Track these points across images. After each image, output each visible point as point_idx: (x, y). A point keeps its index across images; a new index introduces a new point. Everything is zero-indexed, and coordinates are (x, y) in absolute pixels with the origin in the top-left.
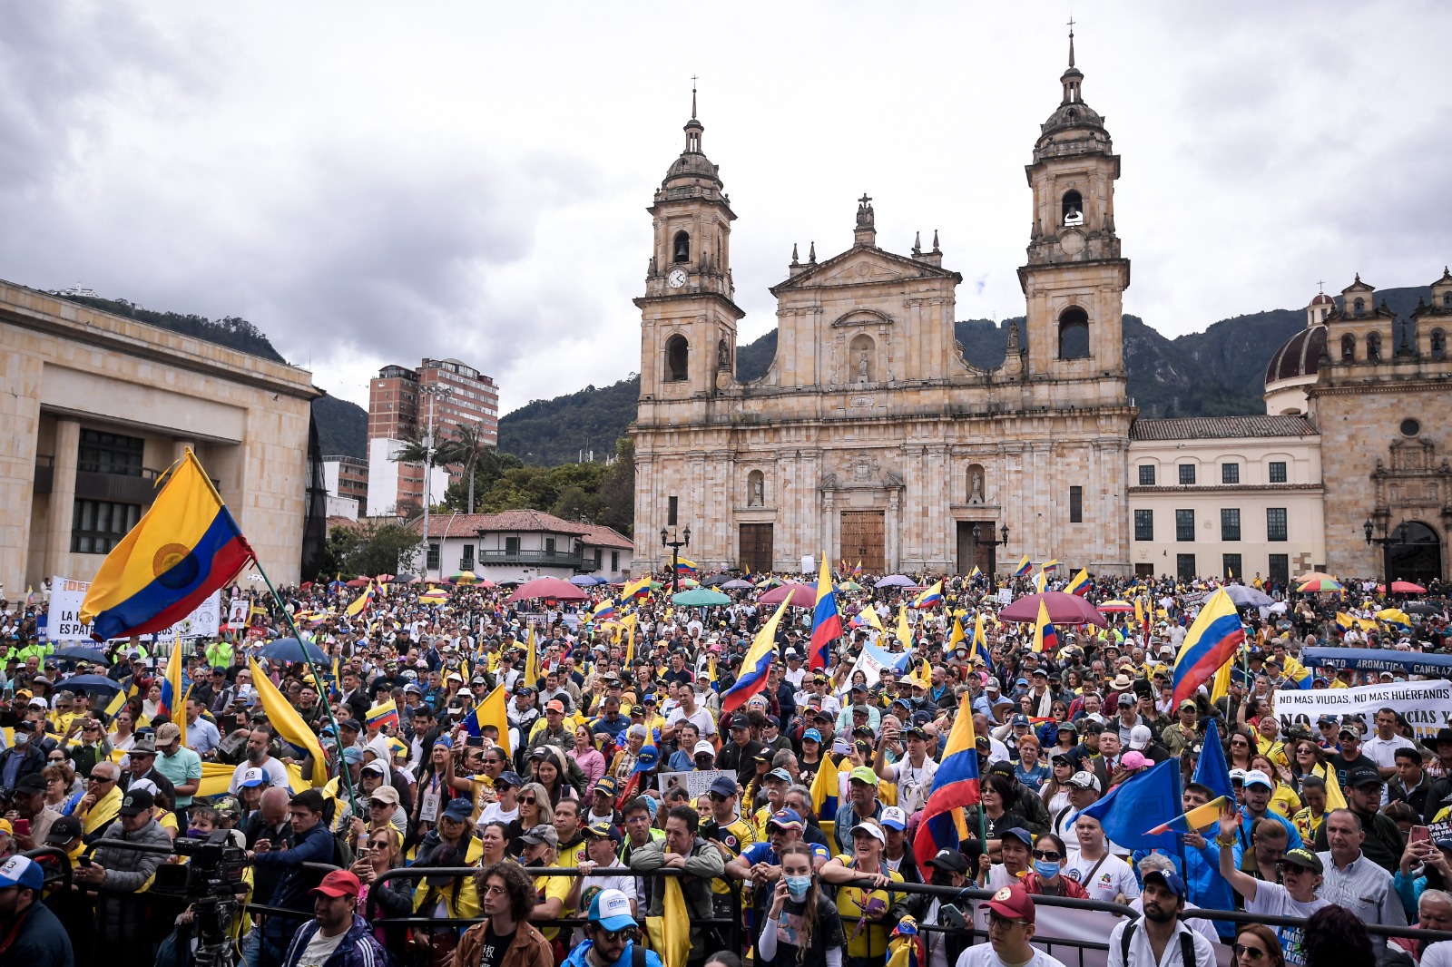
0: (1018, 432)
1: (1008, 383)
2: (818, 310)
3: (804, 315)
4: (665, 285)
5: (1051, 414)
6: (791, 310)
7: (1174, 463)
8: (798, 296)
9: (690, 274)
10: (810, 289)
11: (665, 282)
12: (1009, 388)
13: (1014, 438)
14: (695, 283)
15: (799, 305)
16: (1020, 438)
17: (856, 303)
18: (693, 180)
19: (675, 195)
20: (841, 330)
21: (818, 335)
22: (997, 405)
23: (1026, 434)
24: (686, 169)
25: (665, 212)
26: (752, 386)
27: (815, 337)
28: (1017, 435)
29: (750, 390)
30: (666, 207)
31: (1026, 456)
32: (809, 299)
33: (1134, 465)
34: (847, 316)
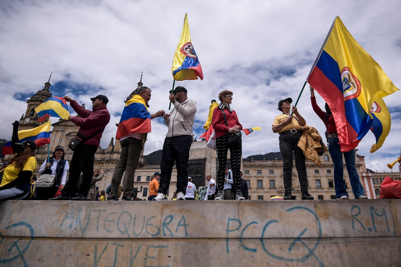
0: (107, 166)
1: (107, 153)
2: (63, 131)
3: (59, 132)
4: (23, 122)
5: (115, 161)
6: (56, 130)
7: (145, 176)
8: (59, 127)
9: (31, 119)
10: (62, 125)
11: (24, 121)
12: (107, 154)
13: (105, 168)
14: (32, 122)
15: (58, 129)
16: (107, 168)
17: (74, 130)
18: (40, 96)
19: (35, 99)
20: (68, 137)
21: (61, 137)
22: (104, 159)
23: (109, 167)
24: (40, 93)
25: (30, 103)
26: (40, 151)
27: (60, 138)
28: (106, 167)
29: (39, 151)
30: (31, 102)
31: (108, 173)
32: (61, 128)
33: (136, 176)
34: (70, 133)
